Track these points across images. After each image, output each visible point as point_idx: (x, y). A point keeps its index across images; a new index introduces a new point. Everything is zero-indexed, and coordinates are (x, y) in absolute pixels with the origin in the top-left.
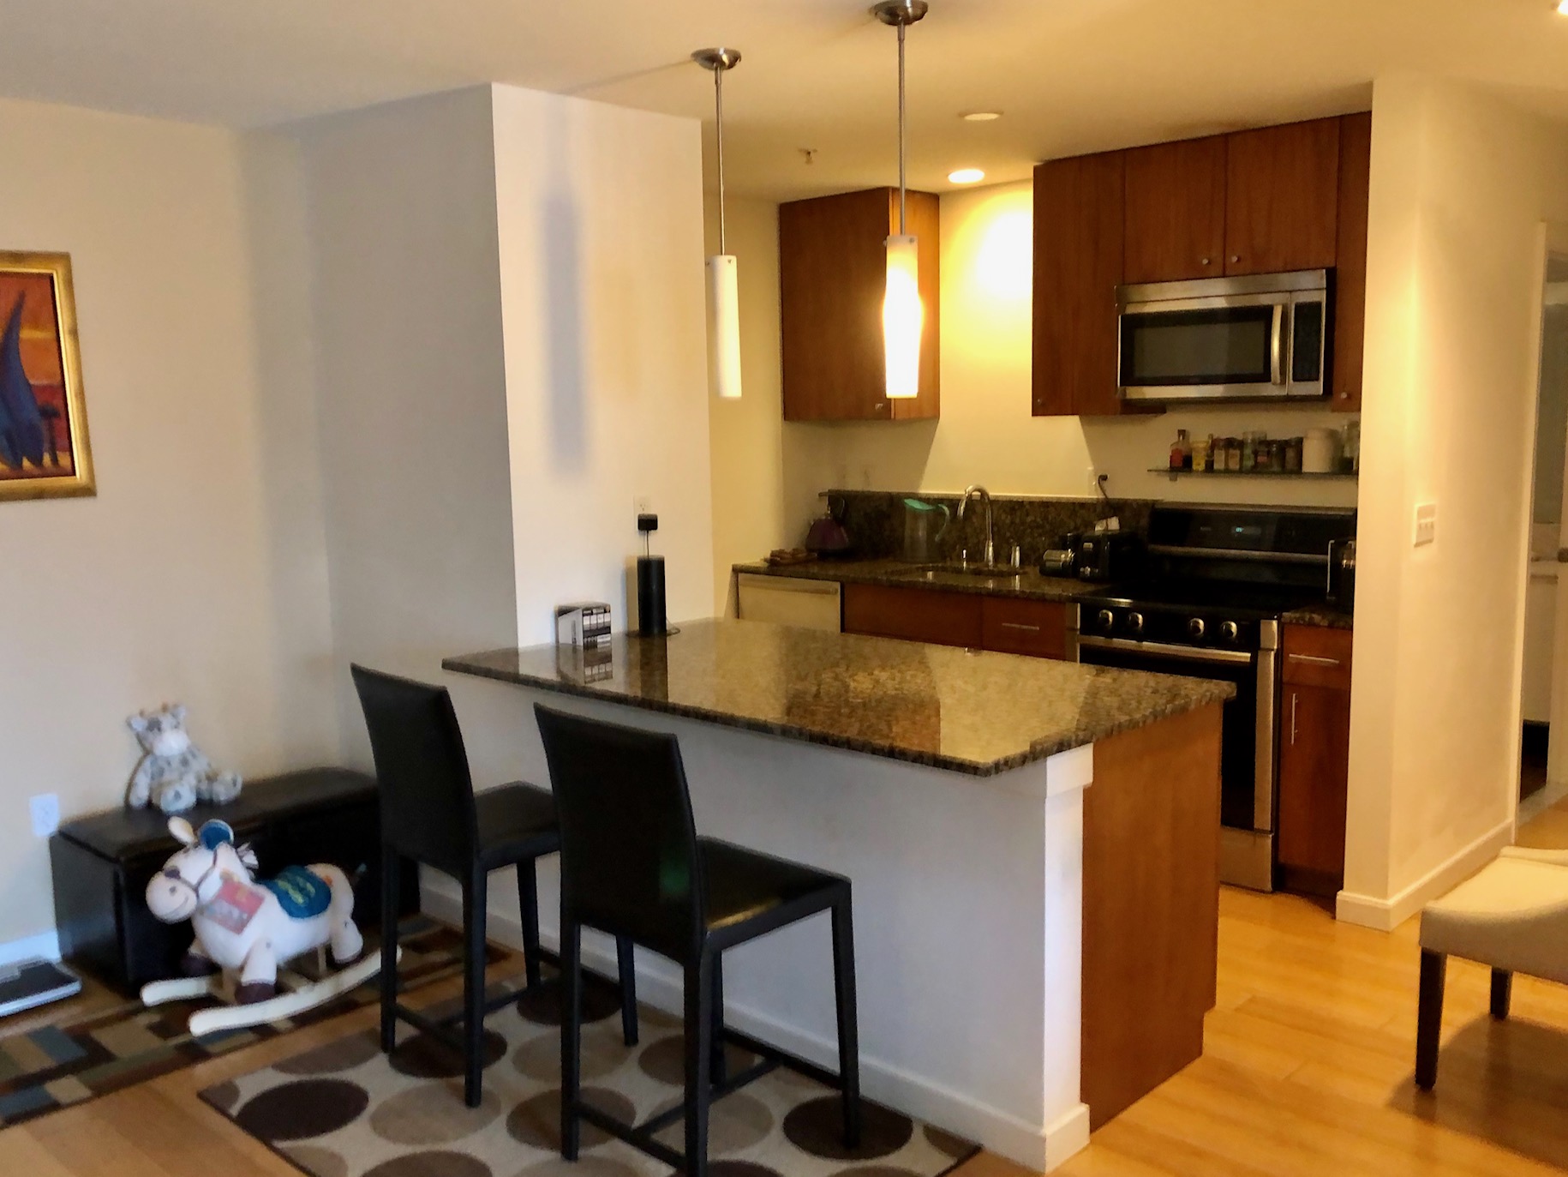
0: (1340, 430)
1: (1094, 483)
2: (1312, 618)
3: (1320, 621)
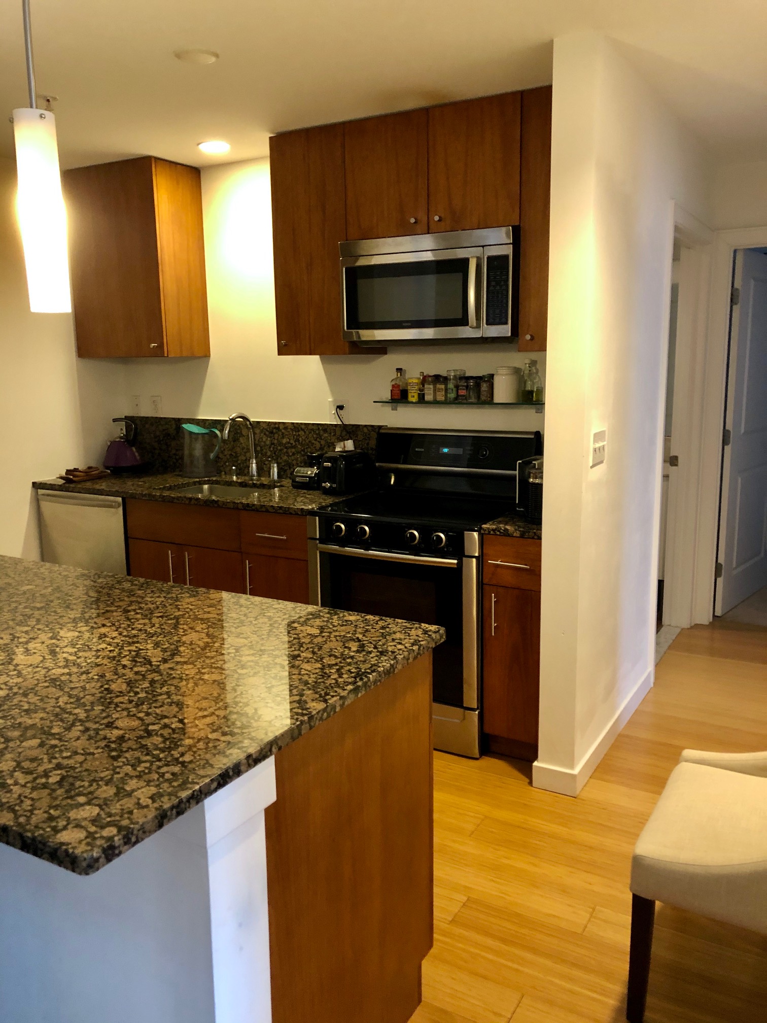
0: (523, 368)
1: (333, 412)
2: (506, 530)
3: (514, 532)
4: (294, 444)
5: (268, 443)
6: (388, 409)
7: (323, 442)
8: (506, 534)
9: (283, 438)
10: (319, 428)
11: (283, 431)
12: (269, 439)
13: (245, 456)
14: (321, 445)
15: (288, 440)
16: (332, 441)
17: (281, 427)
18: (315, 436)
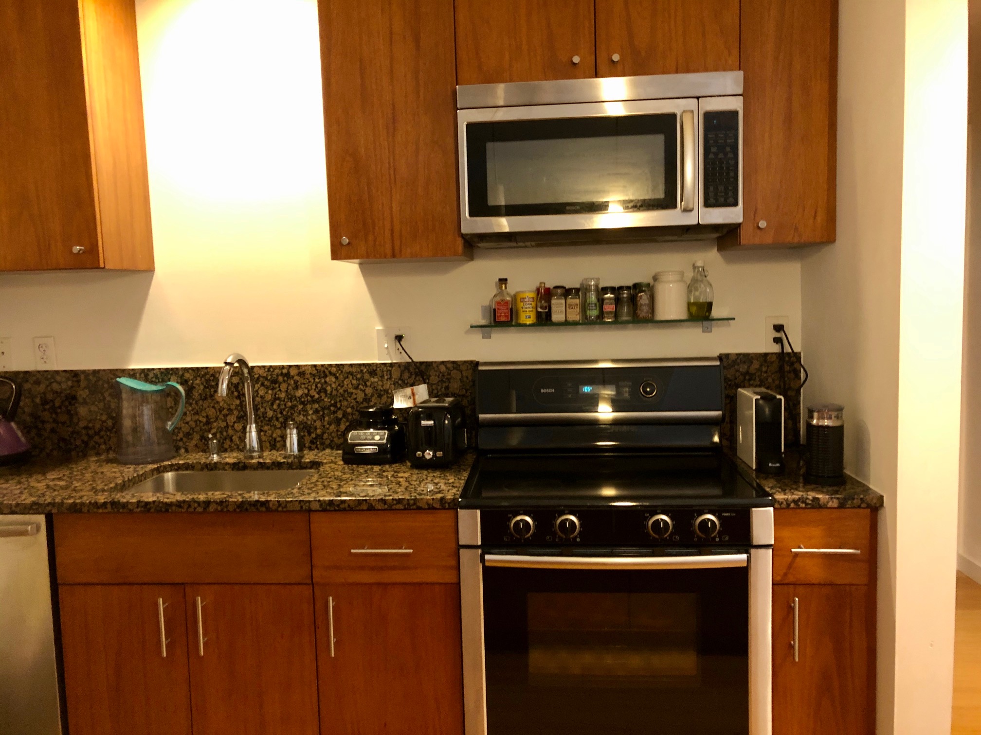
1: (386, 346)
2: (815, 499)
3: (828, 502)
4: (317, 396)
5: (269, 397)
6: (477, 336)
7: (369, 391)
8: (816, 505)
9: (297, 388)
10: (362, 371)
11: (297, 378)
12: (270, 392)
13: (226, 421)
14: (365, 395)
15: (306, 391)
16: (387, 386)
17: (293, 372)
18: (354, 382)
